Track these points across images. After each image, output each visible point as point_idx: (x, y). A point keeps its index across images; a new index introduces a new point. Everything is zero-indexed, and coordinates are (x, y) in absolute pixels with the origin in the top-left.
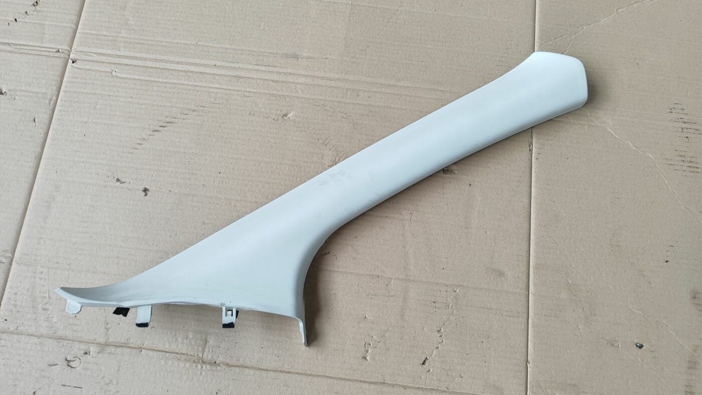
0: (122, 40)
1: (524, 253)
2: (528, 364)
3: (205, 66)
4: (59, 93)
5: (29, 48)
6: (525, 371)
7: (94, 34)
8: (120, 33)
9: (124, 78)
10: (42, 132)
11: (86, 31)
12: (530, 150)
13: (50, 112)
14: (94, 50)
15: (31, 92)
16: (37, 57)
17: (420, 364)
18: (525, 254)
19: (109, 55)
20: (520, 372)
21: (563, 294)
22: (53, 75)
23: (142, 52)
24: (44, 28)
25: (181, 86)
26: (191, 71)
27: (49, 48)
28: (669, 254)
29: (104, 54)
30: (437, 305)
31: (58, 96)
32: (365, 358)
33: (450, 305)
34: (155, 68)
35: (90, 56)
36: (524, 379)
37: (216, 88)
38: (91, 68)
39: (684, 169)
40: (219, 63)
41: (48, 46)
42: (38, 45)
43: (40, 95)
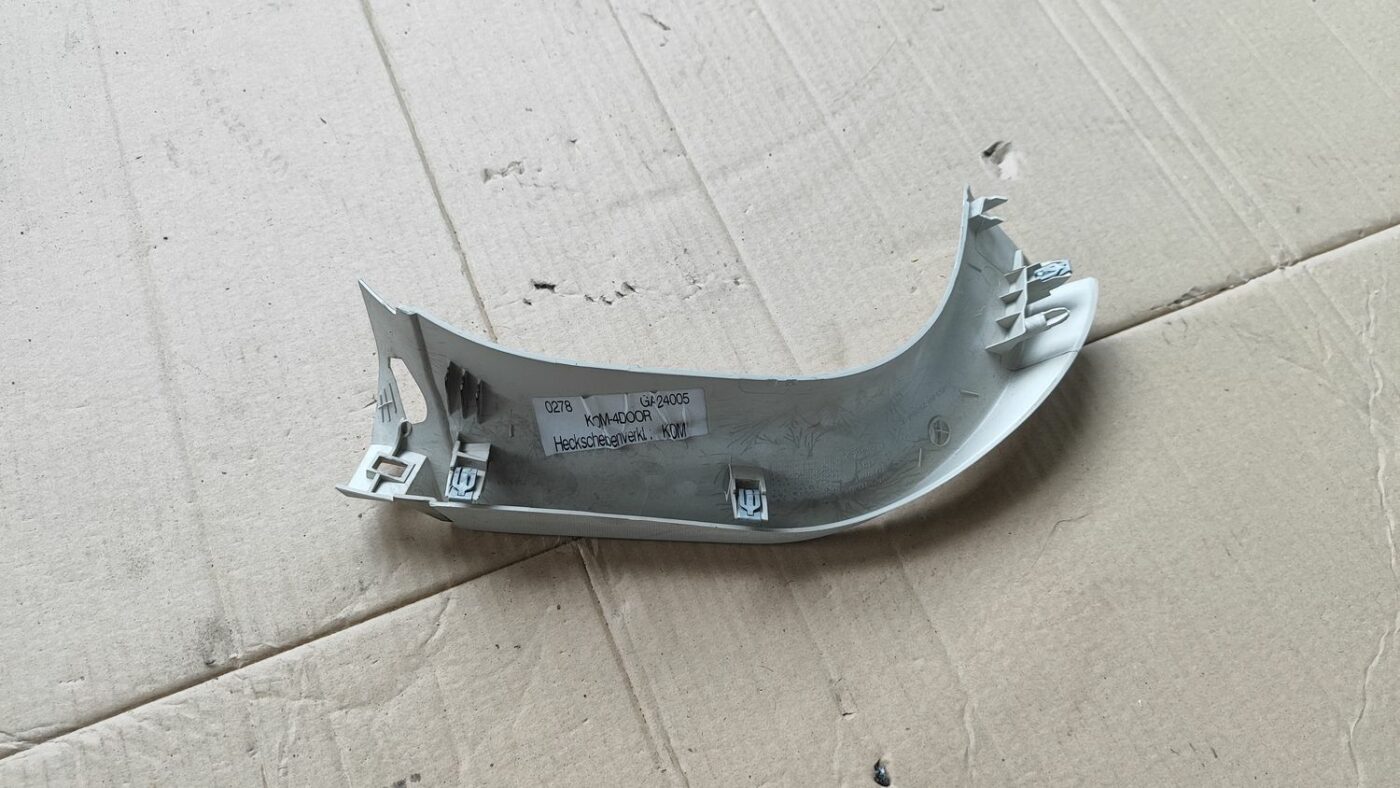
12: (1176, 302)
17: (532, 280)
30: (685, 258)
32: (487, 175)
33: (698, 285)
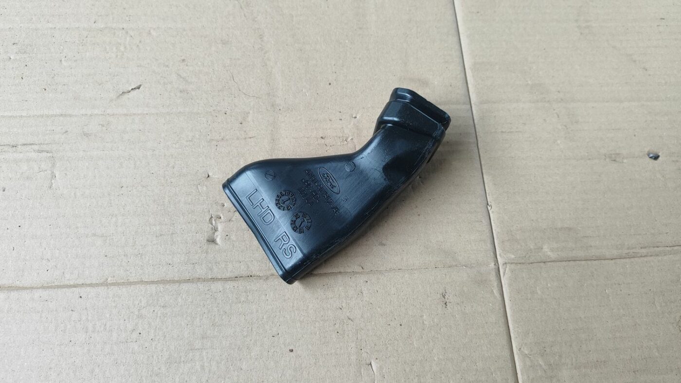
1: (453, 52)
2: (489, 208)
6: (487, 220)
20: (477, 221)
30: (327, 141)
36: (487, 231)
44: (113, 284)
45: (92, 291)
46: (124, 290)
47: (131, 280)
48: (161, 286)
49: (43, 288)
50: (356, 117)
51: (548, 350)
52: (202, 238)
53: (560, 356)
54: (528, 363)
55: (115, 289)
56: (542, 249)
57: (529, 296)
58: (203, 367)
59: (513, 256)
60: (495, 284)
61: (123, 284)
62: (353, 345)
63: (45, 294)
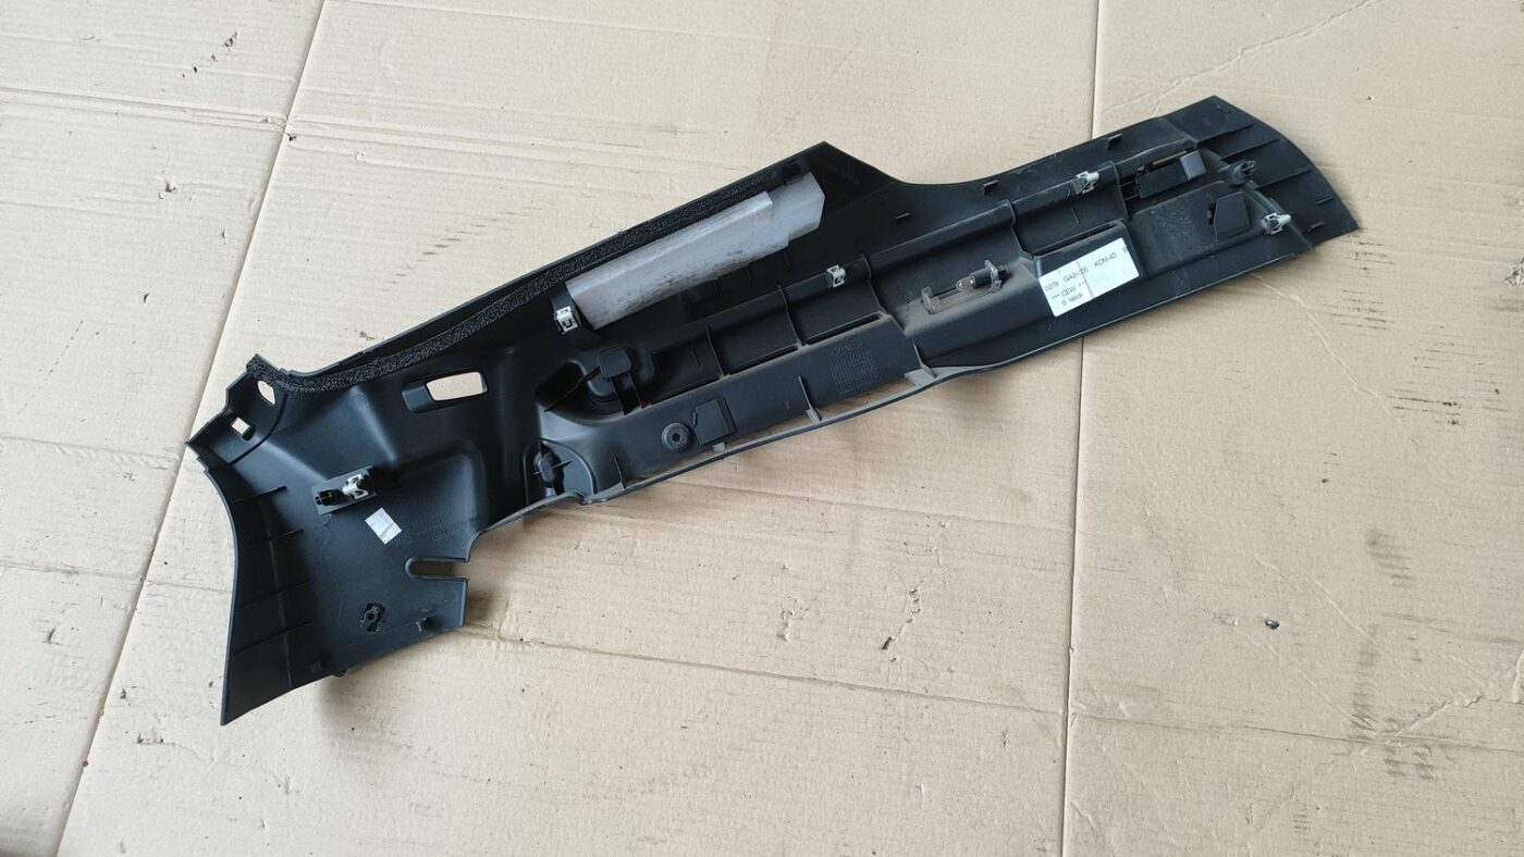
0: (375, 102)
1: (1067, 462)
2: (1071, 651)
3: (517, 145)
4: (265, 189)
5: (216, 115)
6: (1066, 663)
7: (327, 94)
8: (370, 91)
9: (377, 166)
10: (235, 253)
11: (313, 88)
13: (250, 221)
14: (327, 119)
15: (217, 188)
16: (229, 130)
18: (1068, 464)
19: (351, 127)
20: (1055, 663)
21: (1136, 534)
22: (257, 161)
23: (408, 123)
24: (243, 83)
25: (475, 180)
26: (491, 155)
27: (252, 116)
28: (1328, 467)
29: (343, 127)
31: (264, 193)
34: (429, 149)
35: (319, 128)
36: (1064, 676)
37: (533, 183)
38: (319, 149)
39: (1360, 323)
40: (538, 141)
41: (250, 112)
42: (231, 111)
43: (233, 193)
44: (683, 663)
45: (666, 667)
46: (695, 670)
47: (702, 662)
48: (729, 673)
49: (621, 655)
50: (944, 526)
51: (1100, 808)
52: (772, 631)
53: (1111, 818)
54: (1077, 817)
55: (686, 667)
56: (1116, 705)
57: (1093, 751)
58: (761, 758)
59: (1084, 708)
60: (1059, 730)
61: (694, 665)
62: (906, 765)
63: (622, 661)
